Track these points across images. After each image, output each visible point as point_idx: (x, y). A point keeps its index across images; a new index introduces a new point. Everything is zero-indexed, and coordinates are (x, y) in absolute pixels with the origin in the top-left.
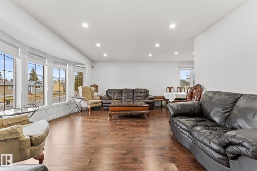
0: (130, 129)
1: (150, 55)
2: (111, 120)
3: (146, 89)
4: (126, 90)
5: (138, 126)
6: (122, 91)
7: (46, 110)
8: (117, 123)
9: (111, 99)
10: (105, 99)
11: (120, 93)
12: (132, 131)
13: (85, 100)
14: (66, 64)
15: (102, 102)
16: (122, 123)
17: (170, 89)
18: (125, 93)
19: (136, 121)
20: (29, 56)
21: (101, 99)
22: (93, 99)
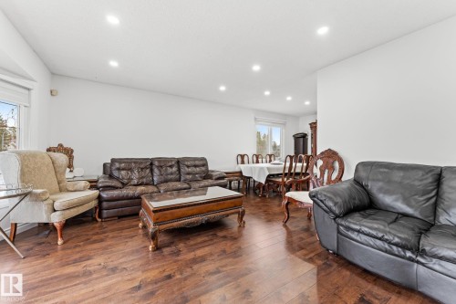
4: (159, 159)
6: (151, 164)
9: (124, 185)
10: (106, 188)
11: (146, 168)
15: (99, 197)
17: (242, 157)
18: (159, 167)
22: (64, 190)
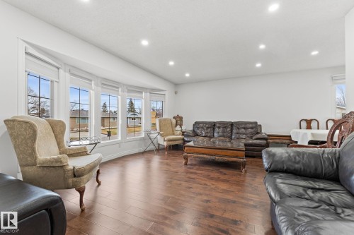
0: (203, 182)
1: (258, 65)
2: (186, 164)
3: (256, 123)
4: (220, 123)
5: (218, 180)
6: (214, 125)
7: (119, 143)
8: (191, 171)
9: (197, 135)
10: (188, 135)
11: (211, 127)
12: (205, 184)
13: (161, 135)
14: (142, 92)
15: (183, 139)
16: (198, 172)
17: (309, 123)
18: (219, 128)
19: (221, 172)
20: (102, 87)
21: (183, 135)
22: (173, 134)
